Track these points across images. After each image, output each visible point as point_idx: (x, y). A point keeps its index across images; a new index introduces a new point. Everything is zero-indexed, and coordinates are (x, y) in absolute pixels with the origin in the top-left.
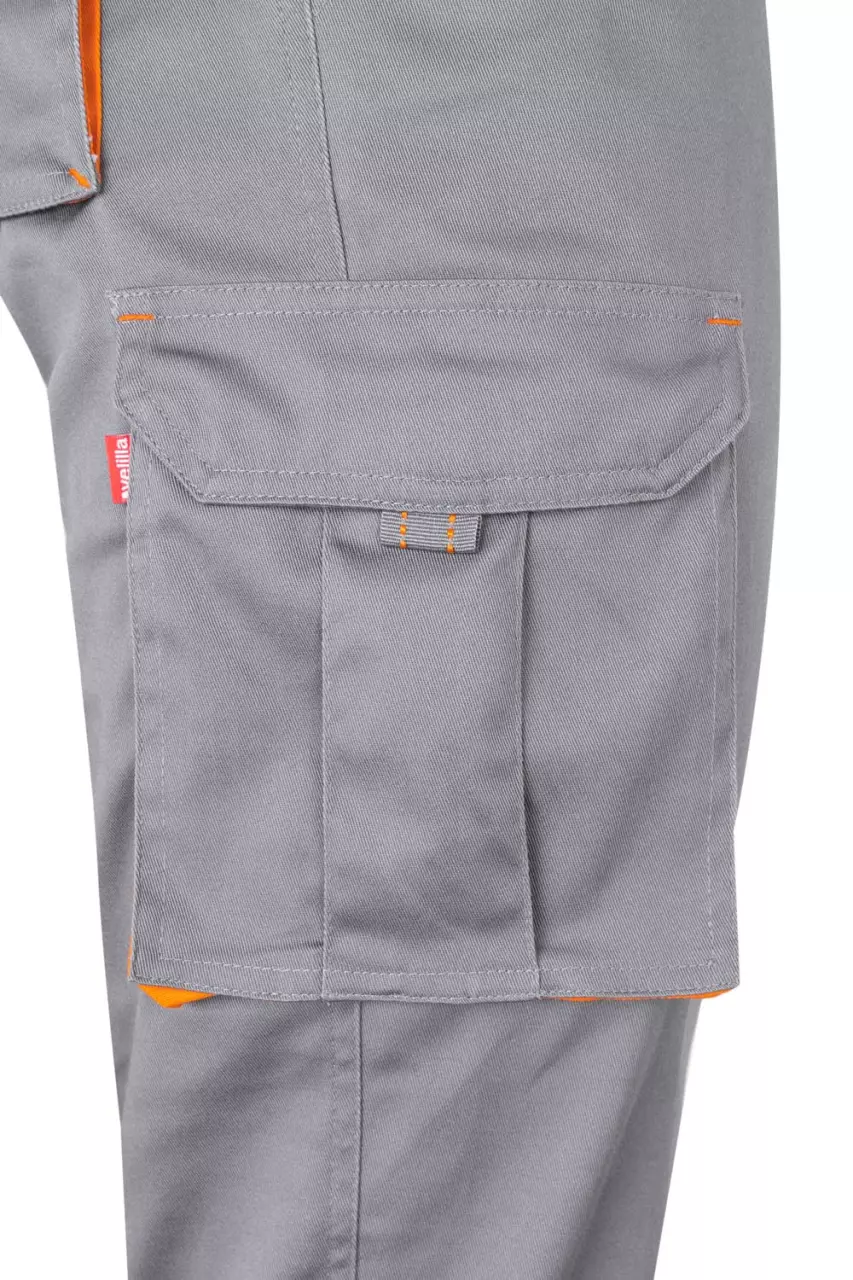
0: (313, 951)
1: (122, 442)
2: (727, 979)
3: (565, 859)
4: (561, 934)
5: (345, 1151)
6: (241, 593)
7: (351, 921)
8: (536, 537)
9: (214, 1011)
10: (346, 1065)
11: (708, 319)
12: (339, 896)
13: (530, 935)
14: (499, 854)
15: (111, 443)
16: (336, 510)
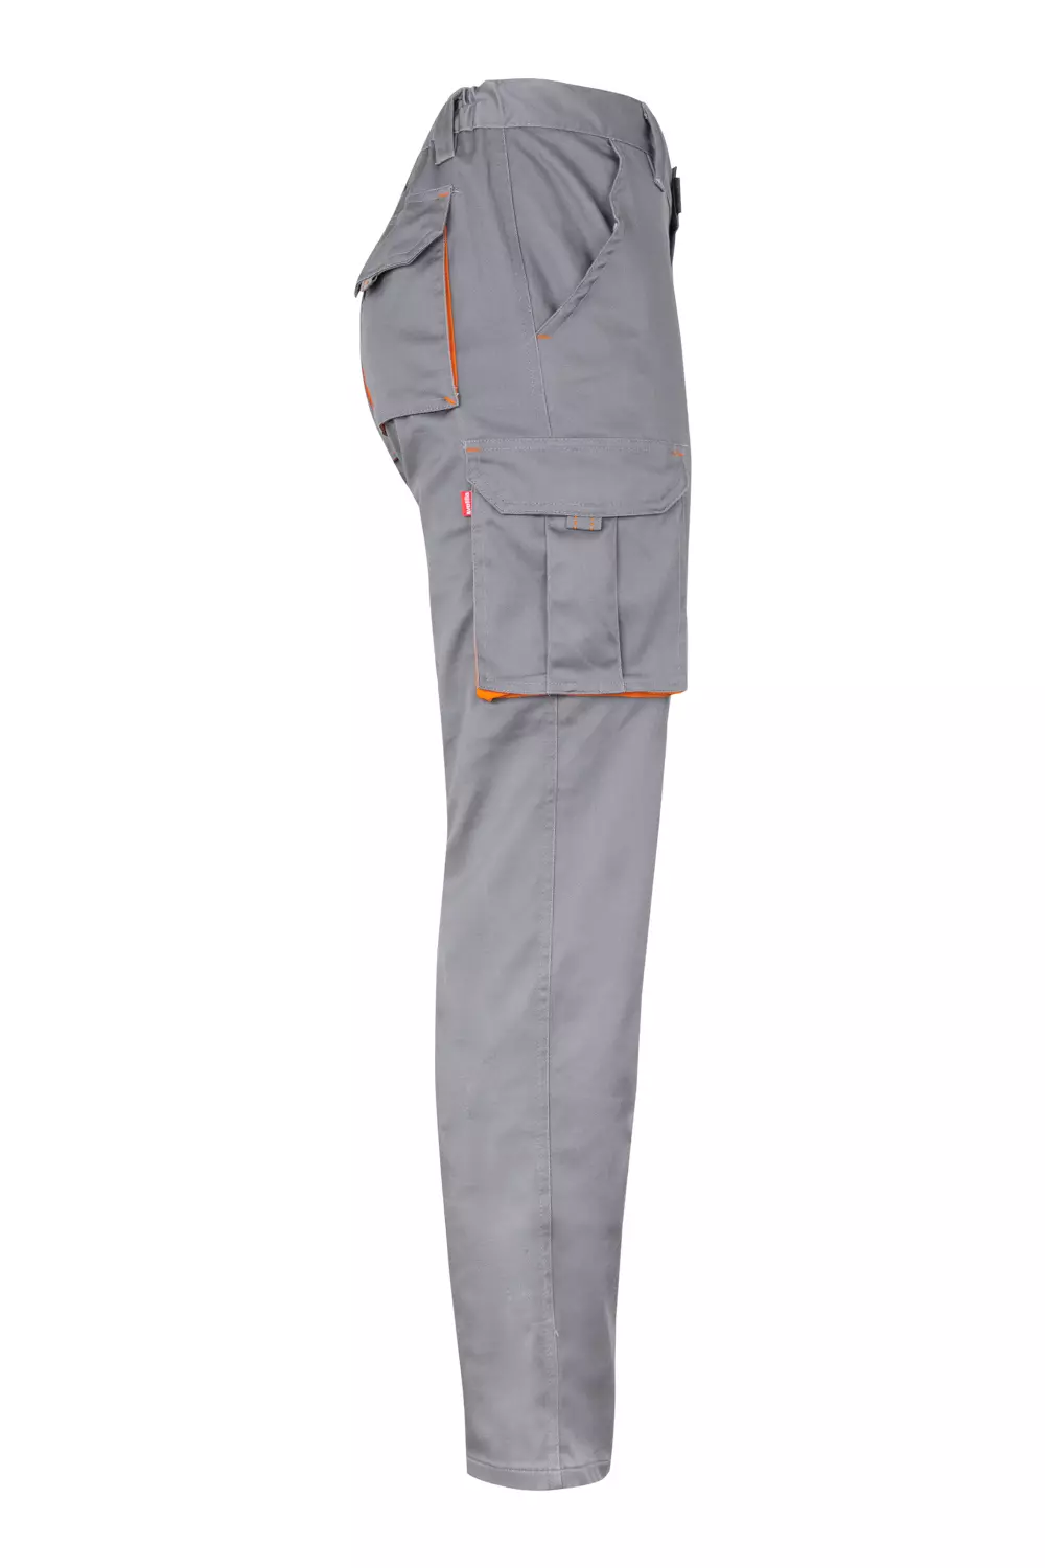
0: (542, 678)
1: (467, 494)
2: (681, 686)
3: (633, 640)
4: (631, 670)
5: (553, 757)
6: (518, 549)
7: (558, 664)
8: (620, 525)
9: (502, 705)
10: (551, 723)
11: (672, 453)
12: (553, 655)
13: (620, 670)
14: (611, 638)
15: (464, 494)
16: (550, 516)
